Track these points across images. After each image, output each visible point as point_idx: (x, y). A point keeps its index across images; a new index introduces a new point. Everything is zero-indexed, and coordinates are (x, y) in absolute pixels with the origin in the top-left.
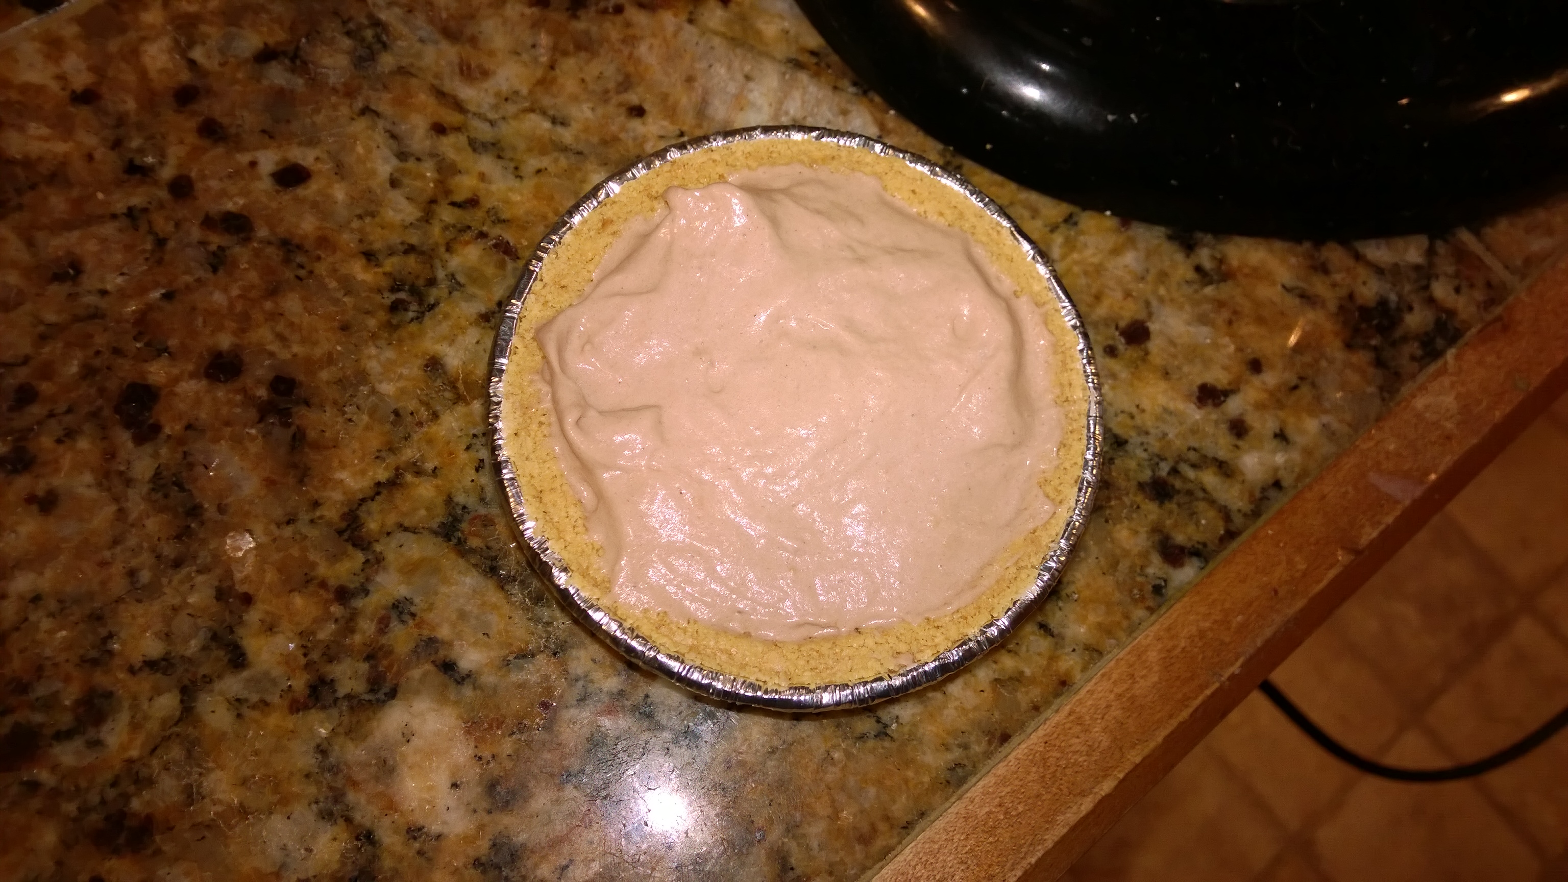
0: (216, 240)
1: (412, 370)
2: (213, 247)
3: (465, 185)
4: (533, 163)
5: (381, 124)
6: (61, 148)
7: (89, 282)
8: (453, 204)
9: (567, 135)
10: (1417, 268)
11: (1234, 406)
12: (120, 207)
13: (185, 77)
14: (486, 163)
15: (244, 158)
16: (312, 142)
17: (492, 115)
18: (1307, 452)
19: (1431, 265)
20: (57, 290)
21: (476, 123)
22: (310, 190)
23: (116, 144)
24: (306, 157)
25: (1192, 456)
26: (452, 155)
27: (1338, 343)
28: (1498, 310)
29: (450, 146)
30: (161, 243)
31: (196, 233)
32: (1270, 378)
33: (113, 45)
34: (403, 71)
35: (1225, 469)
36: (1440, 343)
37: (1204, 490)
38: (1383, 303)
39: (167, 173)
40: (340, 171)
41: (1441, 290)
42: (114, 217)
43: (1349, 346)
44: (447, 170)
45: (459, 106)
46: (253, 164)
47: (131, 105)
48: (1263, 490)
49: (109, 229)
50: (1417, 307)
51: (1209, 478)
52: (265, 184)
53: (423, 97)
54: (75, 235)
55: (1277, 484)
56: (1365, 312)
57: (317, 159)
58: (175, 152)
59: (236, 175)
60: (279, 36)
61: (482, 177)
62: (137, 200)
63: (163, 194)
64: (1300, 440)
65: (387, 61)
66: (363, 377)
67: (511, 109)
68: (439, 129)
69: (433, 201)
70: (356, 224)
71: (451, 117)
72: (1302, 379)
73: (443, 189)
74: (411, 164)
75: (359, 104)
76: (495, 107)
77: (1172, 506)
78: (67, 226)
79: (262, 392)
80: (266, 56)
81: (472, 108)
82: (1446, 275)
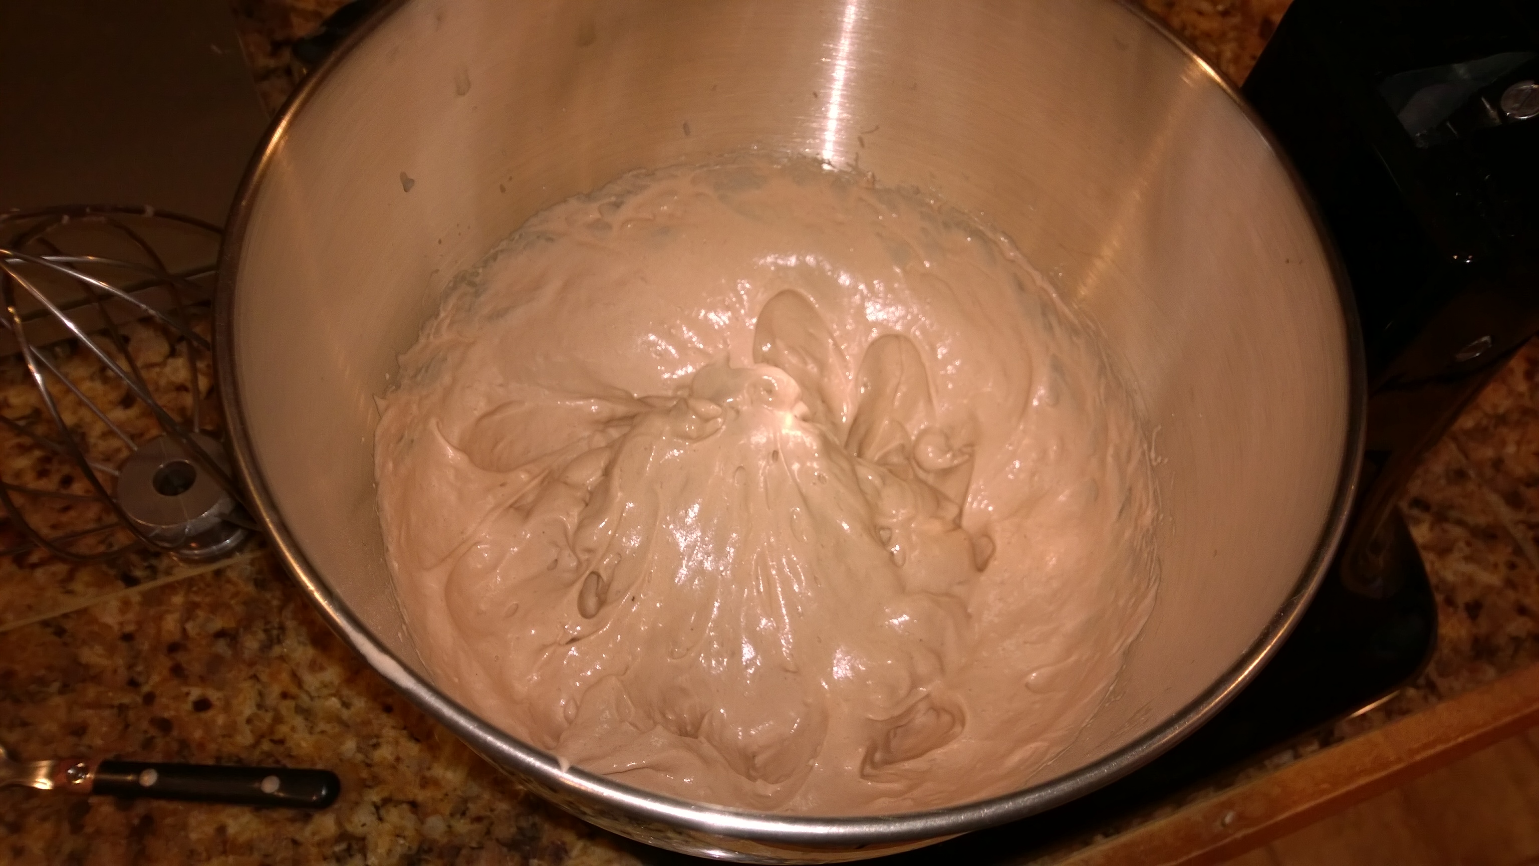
0: (153, 732)
1: (209, 830)
2: (149, 735)
3: (283, 730)
4: (322, 726)
5: (258, 686)
6: (104, 662)
7: (86, 740)
8: (272, 741)
9: (345, 714)
12: (116, 702)
13: (177, 637)
14: (298, 721)
15: (185, 689)
16: (219, 688)
17: (314, 694)
20: (72, 740)
21: (305, 698)
22: (207, 715)
23: (130, 667)
24: (214, 695)
26: (284, 712)
29: (286, 707)
30: (127, 726)
31: (145, 725)
33: (152, 612)
34: (282, 658)
39: (146, 689)
40: (227, 707)
42: (112, 707)
44: (278, 719)
45: (300, 684)
46: (188, 694)
47: (146, 647)
49: (107, 713)
52: (188, 706)
53: (285, 676)
54: (89, 712)
57: (218, 699)
58: (156, 678)
59: (176, 698)
60: (233, 625)
61: (293, 729)
62: (126, 700)
63: (139, 700)
65: (277, 650)
66: (184, 827)
67: (325, 692)
68: (285, 696)
69: (262, 736)
70: (220, 740)
71: (294, 690)
73: (271, 730)
74: (261, 713)
75: (252, 673)
76: (317, 690)
78: (89, 706)
79: (136, 821)
80: (221, 634)
81: (306, 687)
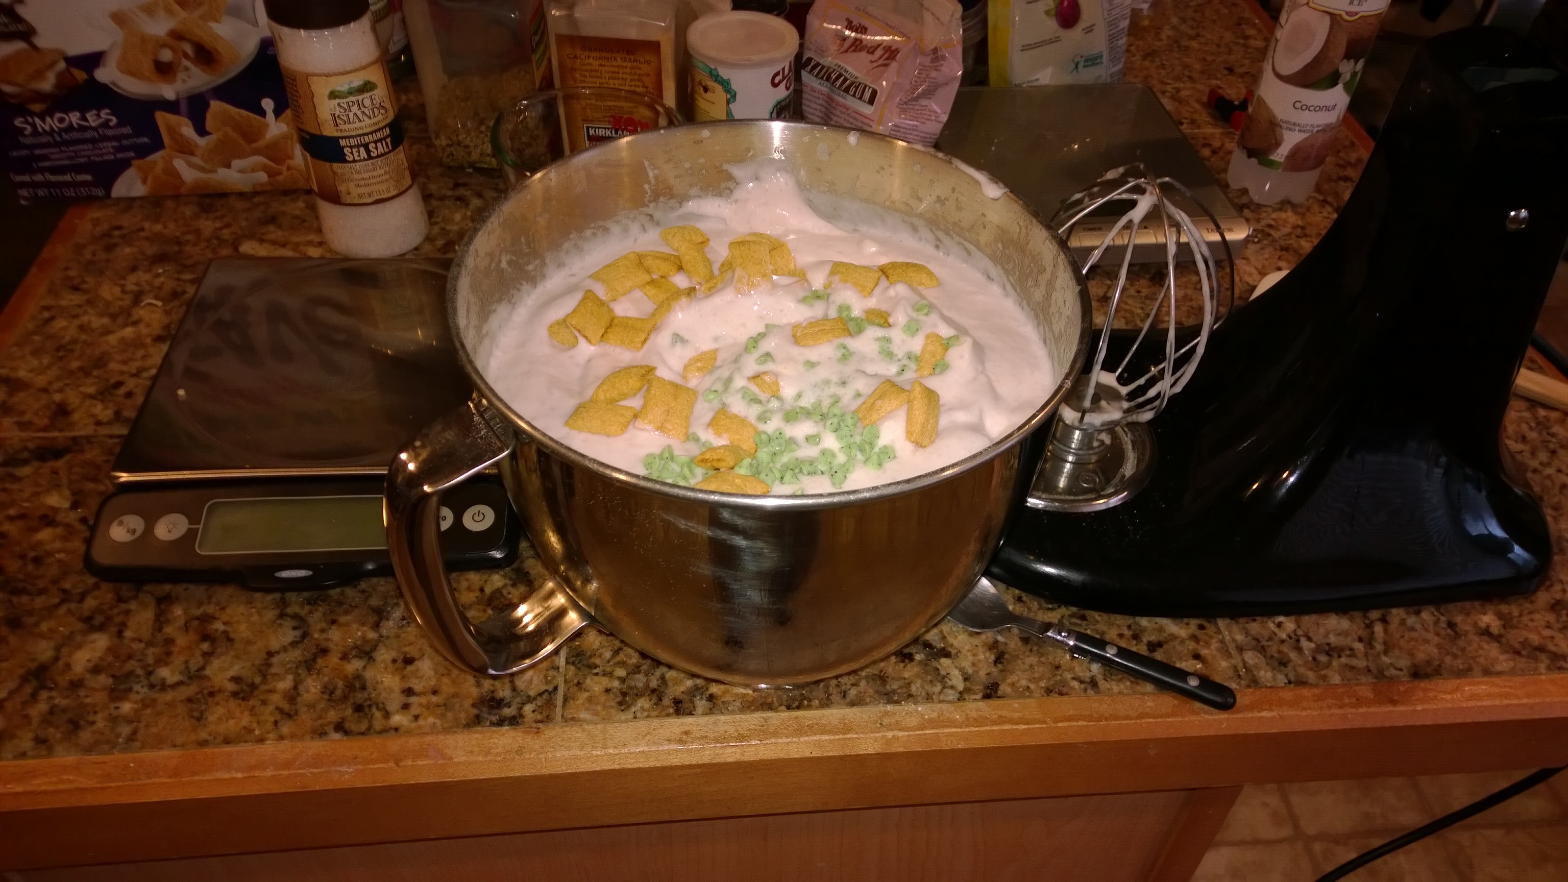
10: (529, 696)
11: (413, 700)
18: (420, 727)
19: (535, 699)
25: (381, 705)
27: (471, 702)
28: (540, 725)
32: (434, 699)
35: (387, 715)
36: (506, 723)
37: (372, 717)
38: (502, 700)
41: (528, 708)
43: (473, 705)
48: (391, 728)
50: (512, 708)
51: (378, 715)
55: (396, 729)
56: (493, 699)
64: (421, 722)
72: (445, 705)
77: (356, 715)
82: (536, 705)
